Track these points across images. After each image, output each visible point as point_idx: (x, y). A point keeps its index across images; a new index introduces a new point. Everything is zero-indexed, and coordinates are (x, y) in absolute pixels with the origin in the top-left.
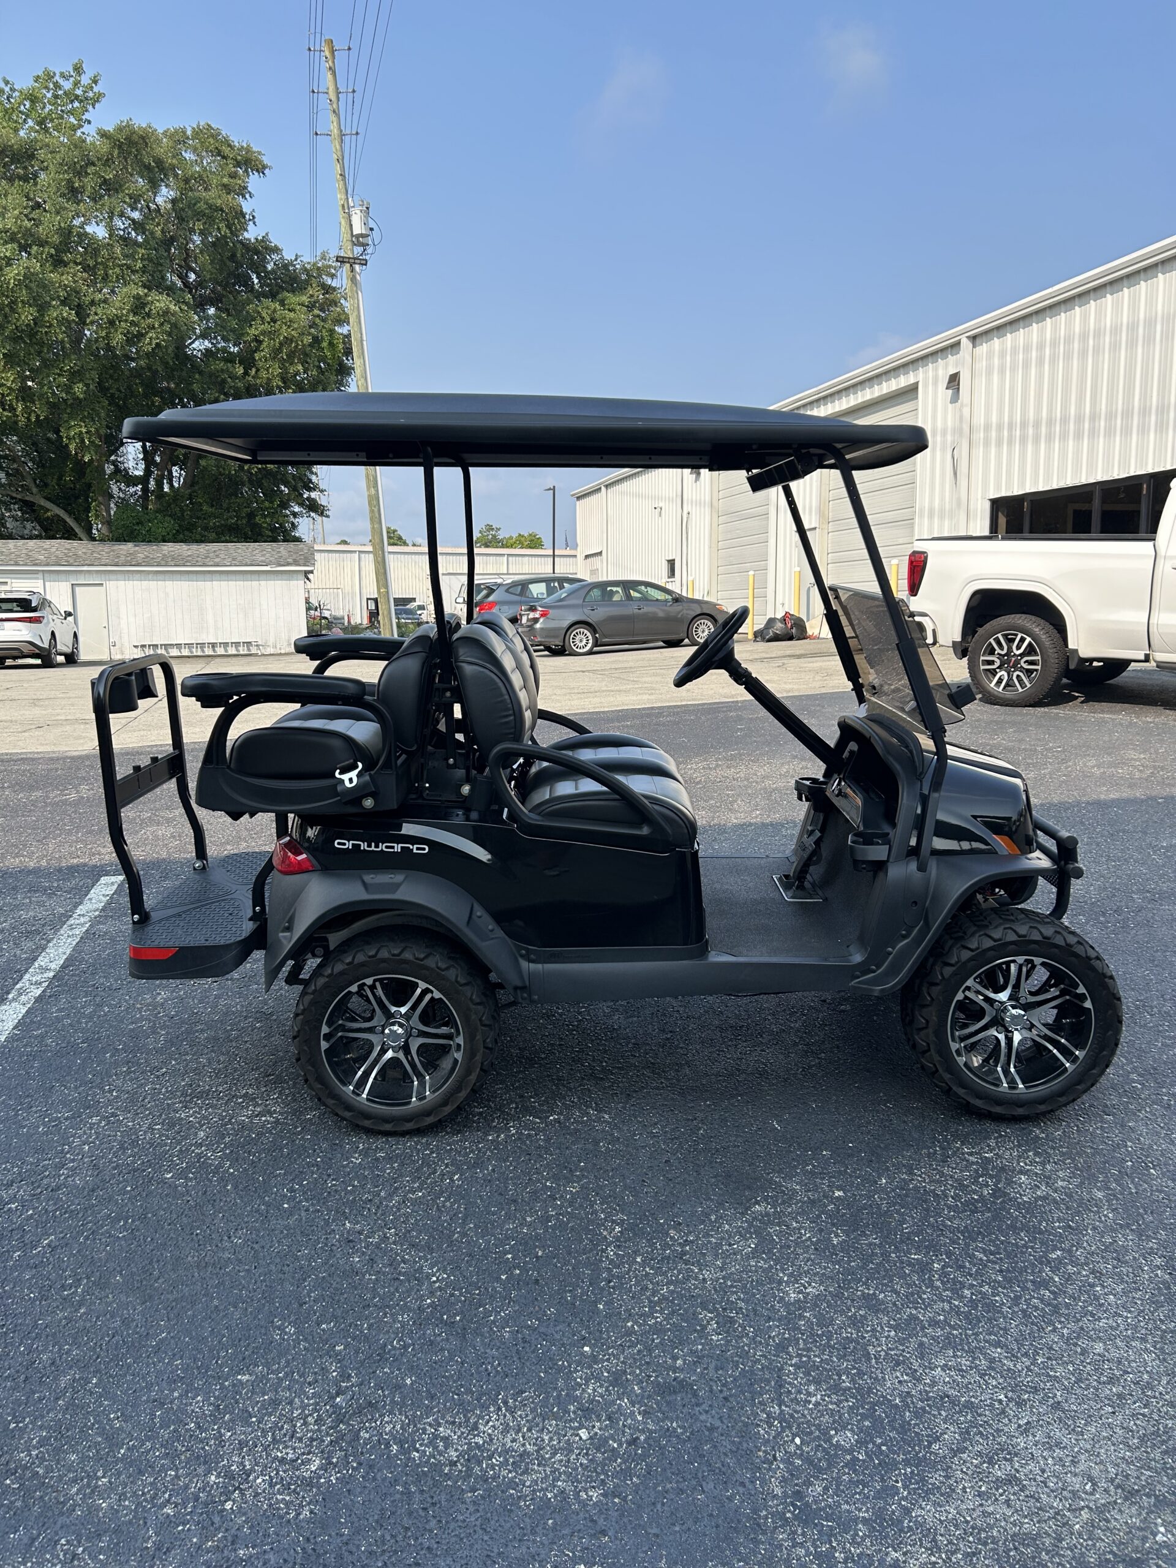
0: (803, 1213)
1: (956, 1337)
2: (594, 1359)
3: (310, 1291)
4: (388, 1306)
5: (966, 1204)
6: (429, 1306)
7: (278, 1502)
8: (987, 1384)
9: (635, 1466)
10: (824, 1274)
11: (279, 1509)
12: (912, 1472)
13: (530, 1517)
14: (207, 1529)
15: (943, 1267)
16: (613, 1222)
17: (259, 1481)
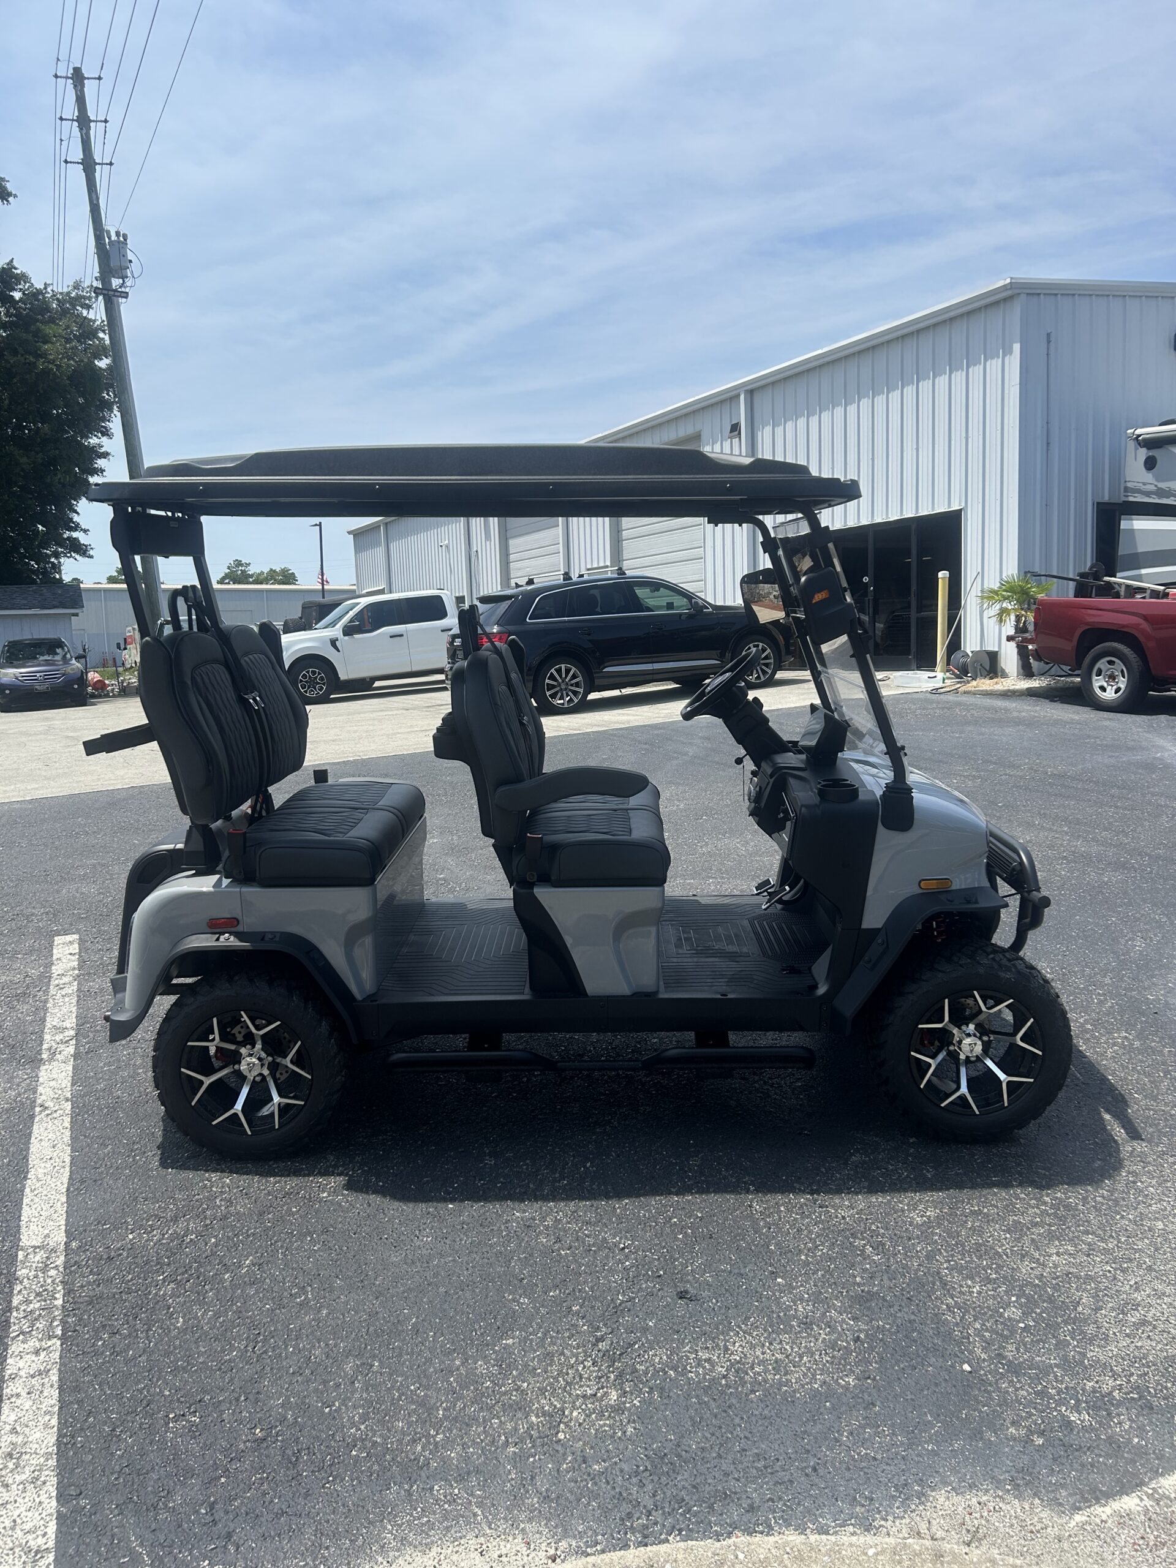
0: (893, 1158)
1: (1055, 1231)
2: (790, 1288)
3: (521, 1270)
6: (631, 1267)
7: (601, 1426)
9: (869, 1356)
10: (933, 1201)
12: (1073, 1328)
13: (810, 1403)
14: (554, 1456)
16: (745, 1183)
17: (575, 1414)
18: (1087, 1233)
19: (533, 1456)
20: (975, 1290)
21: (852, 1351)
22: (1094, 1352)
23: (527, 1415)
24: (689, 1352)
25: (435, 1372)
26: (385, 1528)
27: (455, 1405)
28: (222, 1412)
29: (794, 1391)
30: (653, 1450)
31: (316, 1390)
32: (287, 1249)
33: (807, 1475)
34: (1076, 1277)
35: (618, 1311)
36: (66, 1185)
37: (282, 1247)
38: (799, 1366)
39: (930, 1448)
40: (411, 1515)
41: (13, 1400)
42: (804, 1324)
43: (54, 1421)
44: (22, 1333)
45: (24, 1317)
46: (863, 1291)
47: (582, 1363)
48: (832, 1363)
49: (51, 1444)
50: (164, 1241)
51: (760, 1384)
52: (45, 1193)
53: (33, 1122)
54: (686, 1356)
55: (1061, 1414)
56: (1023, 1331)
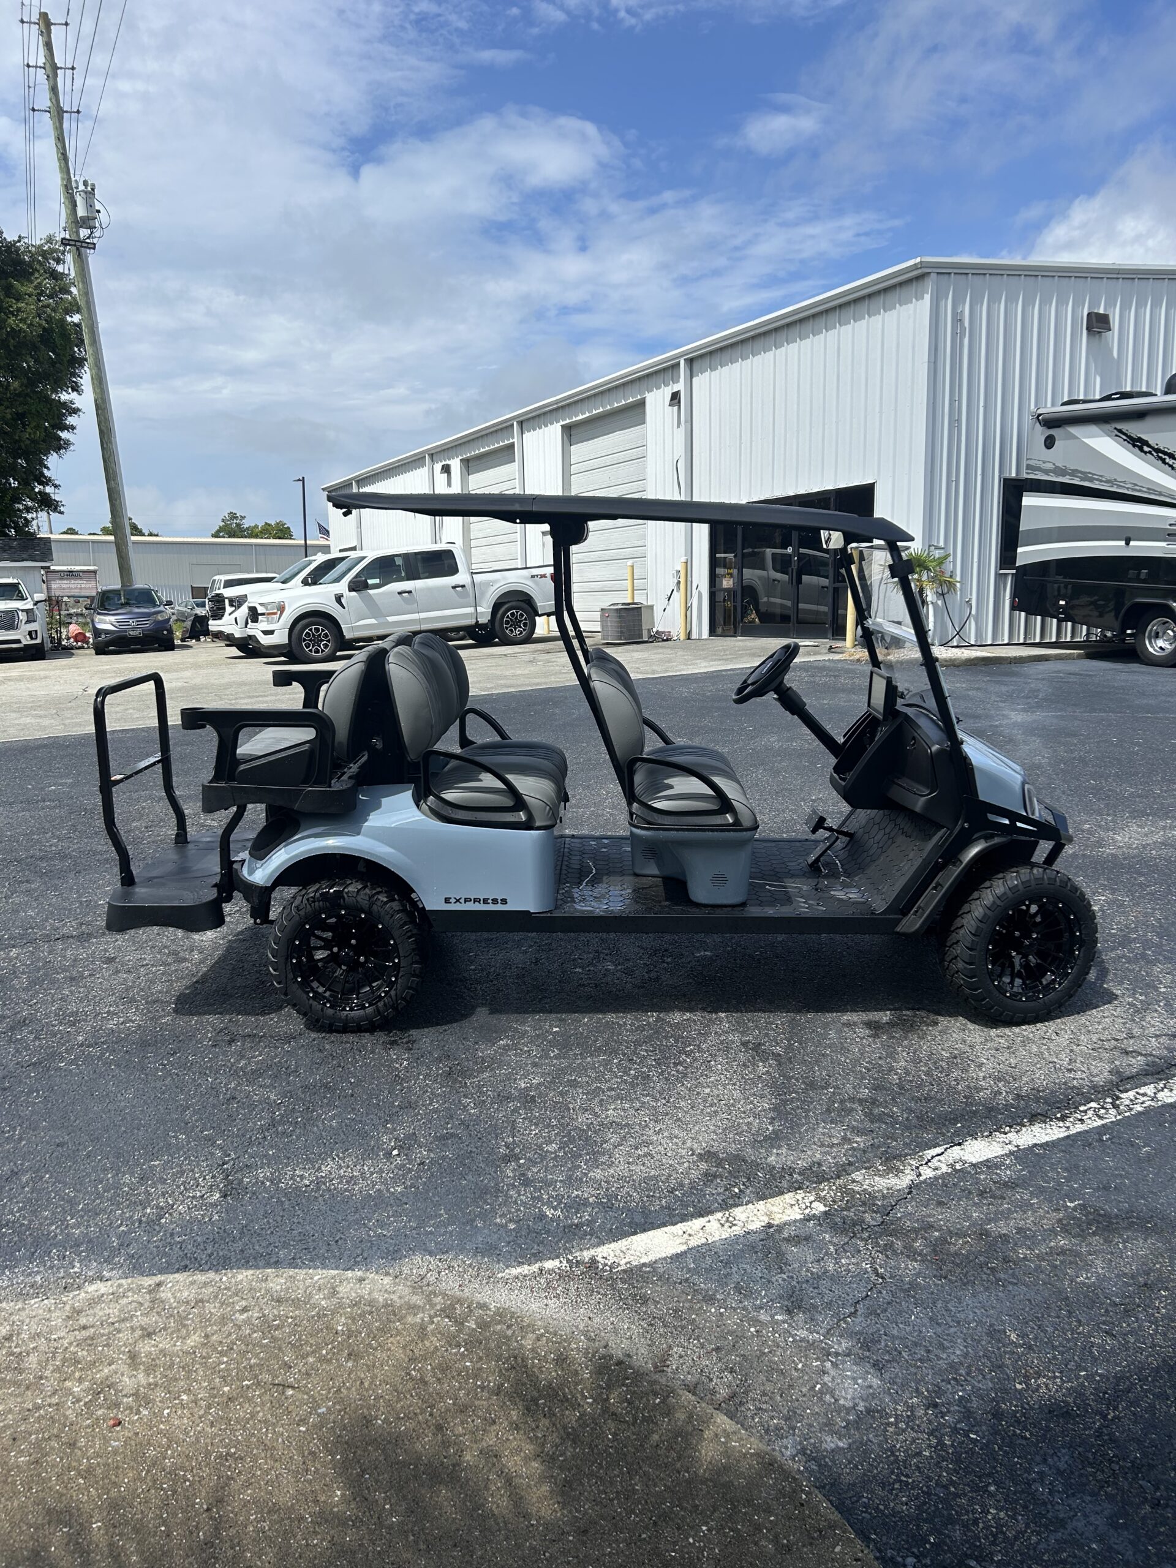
0: (532, 1042)
1: (623, 1094)
2: (393, 1130)
3: (191, 1116)
4: (249, 1118)
7: (196, 1215)
8: (638, 1114)
10: (543, 1072)
11: (197, 1218)
13: (360, 1203)
14: (152, 1233)
17: (181, 1207)
18: (648, 1096)
19: (136, 1232)
20: (534, 1133)
21: (413, 1171)
23: (145, 1208)
24: (289, 1171)
25: (90, 1181)
27: (94, 1202)
29: (353, 1195)
30: (225, 1229)
35: (250, 1144)
38: (367, 1180)
39: (429, 1230)
40: (28, 1267)
47: (204, 1176)
48: (393, 1178)
51: (330, 1191)
54: (285, 1173)
55: (541, 1210)
56: (552, 1159)
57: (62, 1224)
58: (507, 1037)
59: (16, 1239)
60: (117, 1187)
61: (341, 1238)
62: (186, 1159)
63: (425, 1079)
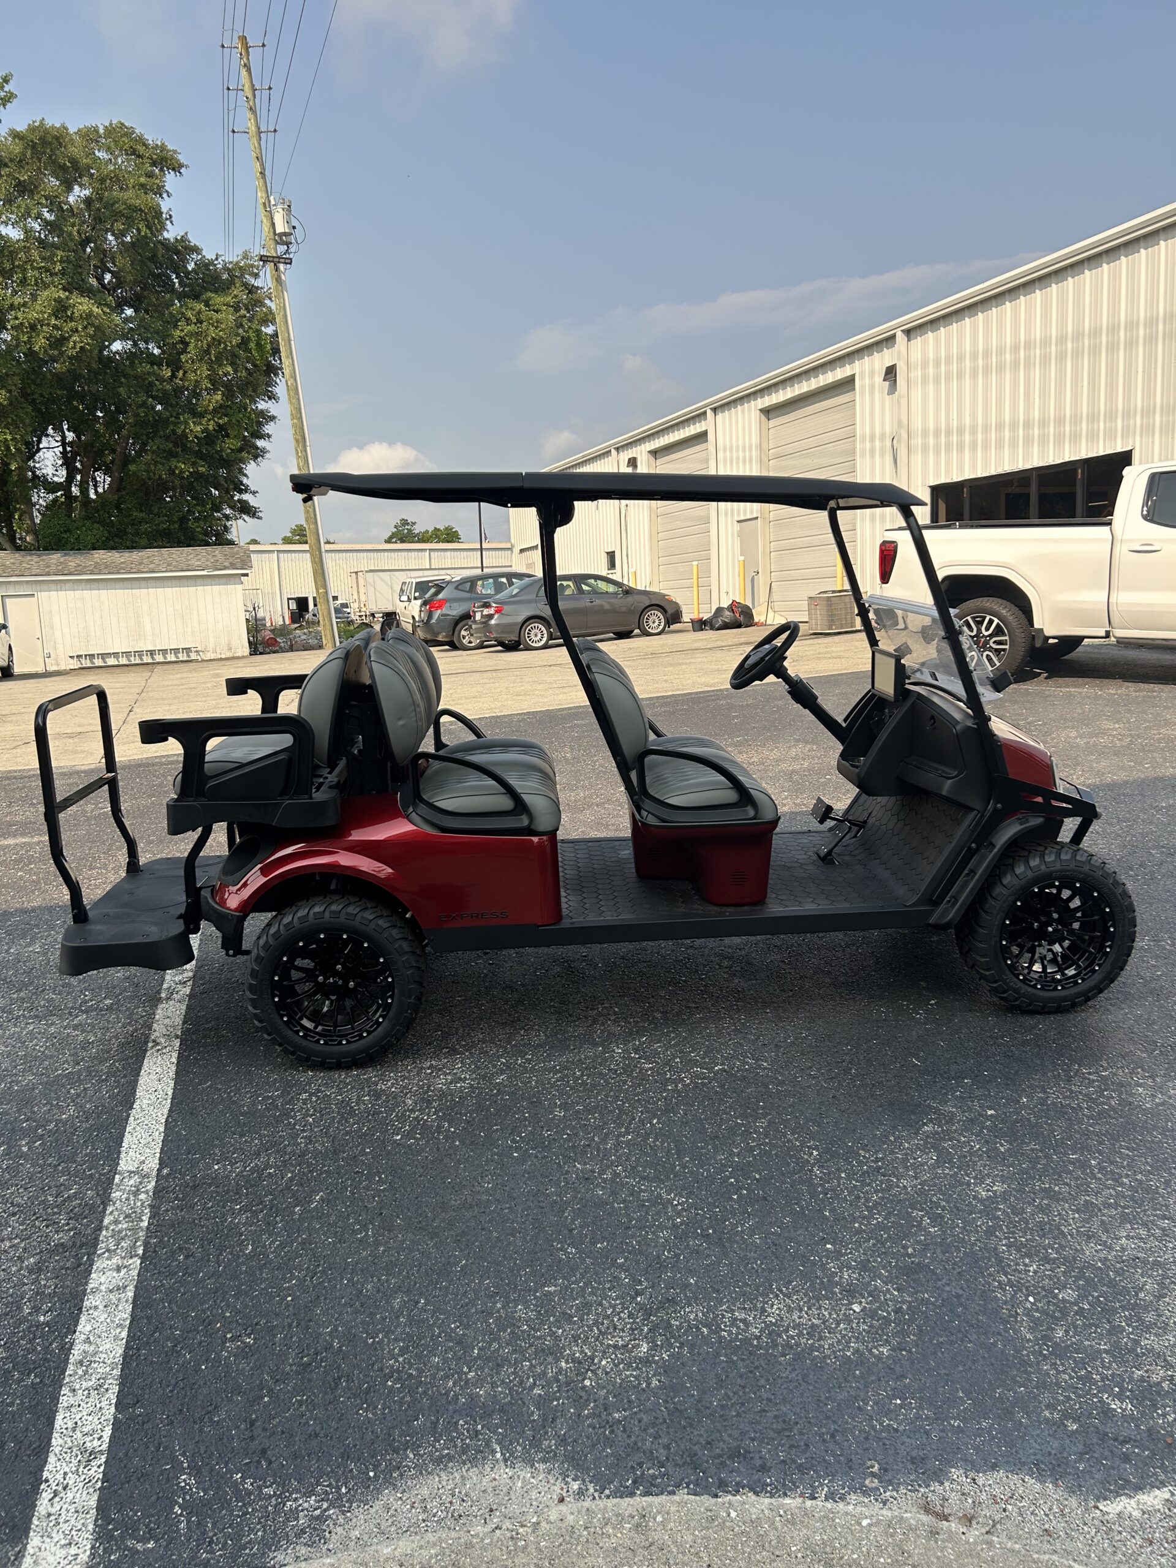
0: (966, 1130)
1: (1128, 1214)
2: (838, 1254)
3: (573, 1221)
4: (647, 1227)
5: (1100, 1113)
6: (682, 1224)
7: (627, 1377)
8: (1166, 1247)
9: (908, 1328)
10: (1002, 1175)
11: (631, 1381)
12: (1130, 1314)
13: (840, 1370)
14: (579, 1402)
15: (1099, 1163)
16: (809, 1147)
17: (604, 1363)
18: (1164, 1217)
19: (558, 1399)
20: (1031, 1269)
21: (891, 1321)
22: (1149, 1341)
23: (557, 1360)
24: (726, 1311)
25: (477, 1313)
26: (407, 1457)
27: (490, 1346)
28: (275, 1336)
29: (825, 1357)
30: (674, 1403)
31: (363, 1322)
32: (355, 1188)
33: (824, 1441)
34: (1143, 1262)
35: (662, 1266)
36: (165, 1117)
37: (351, 1185)
38: (834, 1333)
39: (956, 1424)
40: (434, 1447)
41: (91, 1312)
42: (846, 1291)
43: (124, 1334)
44: (108, 1250)
45: (112, 1237)
46: (913, 1262)
47: (619, 1314)
48: (868, 1332)
49: (118, 1355)
50: (245, 1173)
51: (791, 1347)
52: (146, 1122)
53: (144, 1056)
54: (722, 1315)
55: (1101, 1401)
56: (1076, 1313)
57: (460, 1379)
58: (931, 1121)
59: (408, 1399)
60: (512, 1322)
61: (837, 1431)
62: (586, 1285)
63: (848, 1177)
